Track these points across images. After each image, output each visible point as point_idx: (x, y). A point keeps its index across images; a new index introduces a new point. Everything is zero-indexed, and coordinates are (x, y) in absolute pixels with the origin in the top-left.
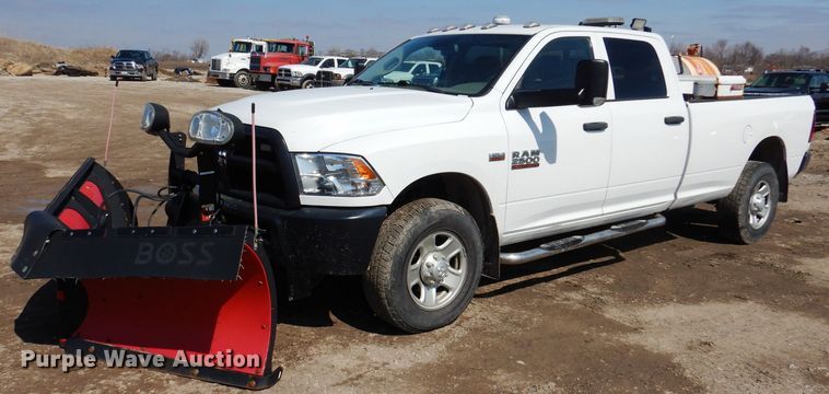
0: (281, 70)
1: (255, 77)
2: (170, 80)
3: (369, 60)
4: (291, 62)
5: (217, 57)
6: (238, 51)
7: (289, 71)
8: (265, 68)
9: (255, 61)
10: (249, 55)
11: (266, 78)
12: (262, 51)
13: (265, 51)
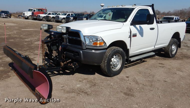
0: (38, 15)
1: (33, 17)
2: (14, 18)
3: (58, 13)
4: (41, 14)
5: (24, 13)
6: (30, 11)
7: (39, 16)
8: (35, 15)
9: (33, 13)
11: (35, 17)
12: (35, 11)
13: (36, 11)
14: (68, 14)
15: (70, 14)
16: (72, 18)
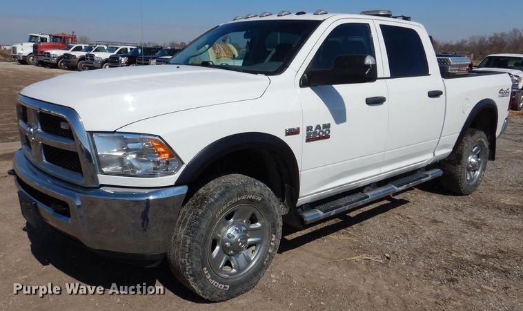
0: (45, 53)
5: (15, 46)
6: (31, 42)
8: (42, 52)
9: (35, 47)
10: (32, 44)
11: (41, 59)
12: (46, 41)
13: (48, 41)
14: (121, 47)
15: (129, 48)
16: (124, 60)
